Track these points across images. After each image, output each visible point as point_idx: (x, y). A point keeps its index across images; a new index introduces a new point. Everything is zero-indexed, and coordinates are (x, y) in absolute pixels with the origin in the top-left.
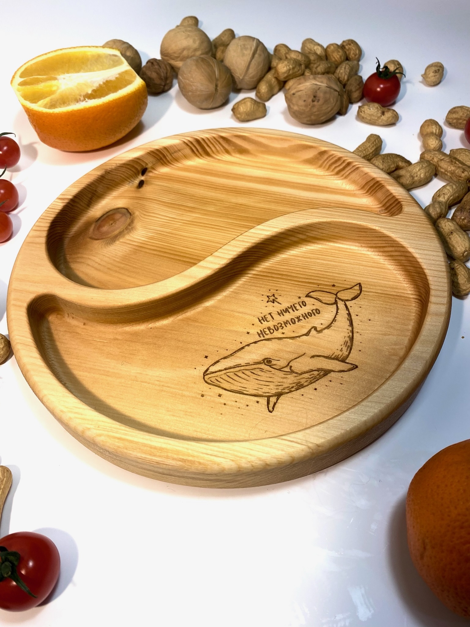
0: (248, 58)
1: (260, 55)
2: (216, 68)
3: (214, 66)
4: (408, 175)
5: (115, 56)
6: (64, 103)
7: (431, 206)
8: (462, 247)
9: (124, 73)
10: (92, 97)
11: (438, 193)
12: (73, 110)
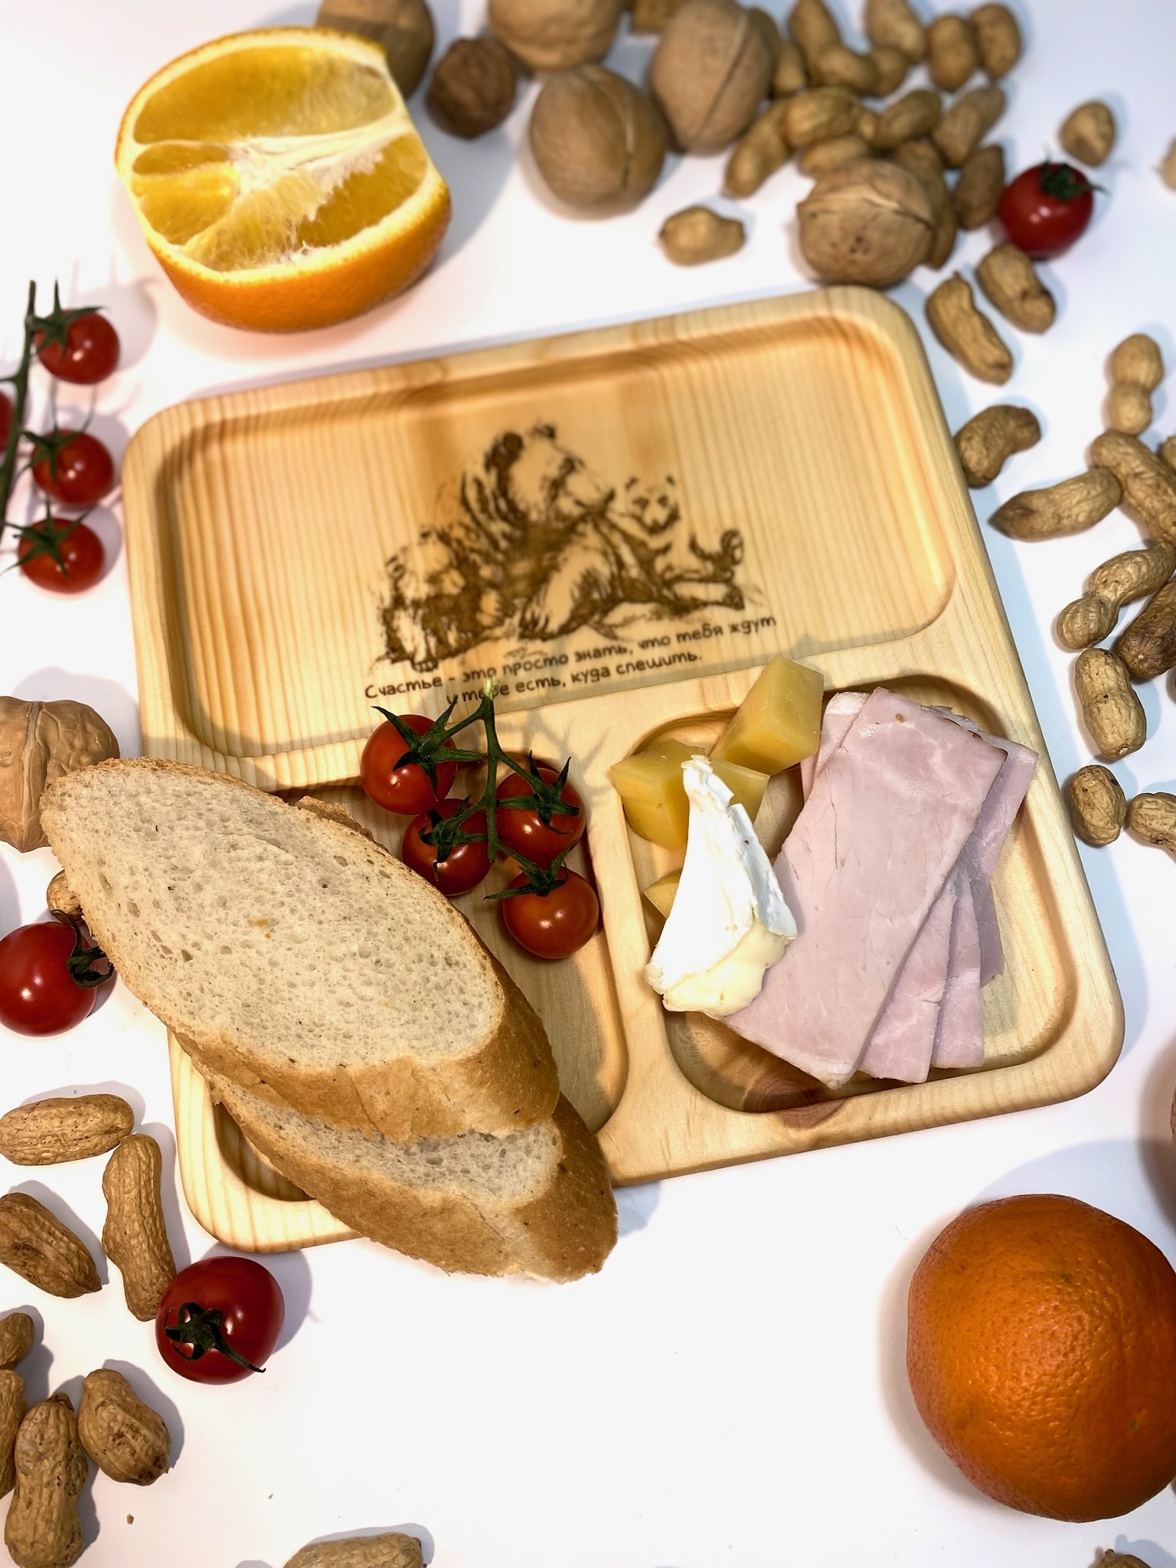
1: (749, 71)
2: (629, 126)
3: (623, 118)
4: (1049, 511)
5: (372, 72)
6: (251, 252)
7: (1081, 610)
8: (1120, 736)
9: (395, 148)
10: (317, 238)
11: (1104, 574)
12: (273, 279)
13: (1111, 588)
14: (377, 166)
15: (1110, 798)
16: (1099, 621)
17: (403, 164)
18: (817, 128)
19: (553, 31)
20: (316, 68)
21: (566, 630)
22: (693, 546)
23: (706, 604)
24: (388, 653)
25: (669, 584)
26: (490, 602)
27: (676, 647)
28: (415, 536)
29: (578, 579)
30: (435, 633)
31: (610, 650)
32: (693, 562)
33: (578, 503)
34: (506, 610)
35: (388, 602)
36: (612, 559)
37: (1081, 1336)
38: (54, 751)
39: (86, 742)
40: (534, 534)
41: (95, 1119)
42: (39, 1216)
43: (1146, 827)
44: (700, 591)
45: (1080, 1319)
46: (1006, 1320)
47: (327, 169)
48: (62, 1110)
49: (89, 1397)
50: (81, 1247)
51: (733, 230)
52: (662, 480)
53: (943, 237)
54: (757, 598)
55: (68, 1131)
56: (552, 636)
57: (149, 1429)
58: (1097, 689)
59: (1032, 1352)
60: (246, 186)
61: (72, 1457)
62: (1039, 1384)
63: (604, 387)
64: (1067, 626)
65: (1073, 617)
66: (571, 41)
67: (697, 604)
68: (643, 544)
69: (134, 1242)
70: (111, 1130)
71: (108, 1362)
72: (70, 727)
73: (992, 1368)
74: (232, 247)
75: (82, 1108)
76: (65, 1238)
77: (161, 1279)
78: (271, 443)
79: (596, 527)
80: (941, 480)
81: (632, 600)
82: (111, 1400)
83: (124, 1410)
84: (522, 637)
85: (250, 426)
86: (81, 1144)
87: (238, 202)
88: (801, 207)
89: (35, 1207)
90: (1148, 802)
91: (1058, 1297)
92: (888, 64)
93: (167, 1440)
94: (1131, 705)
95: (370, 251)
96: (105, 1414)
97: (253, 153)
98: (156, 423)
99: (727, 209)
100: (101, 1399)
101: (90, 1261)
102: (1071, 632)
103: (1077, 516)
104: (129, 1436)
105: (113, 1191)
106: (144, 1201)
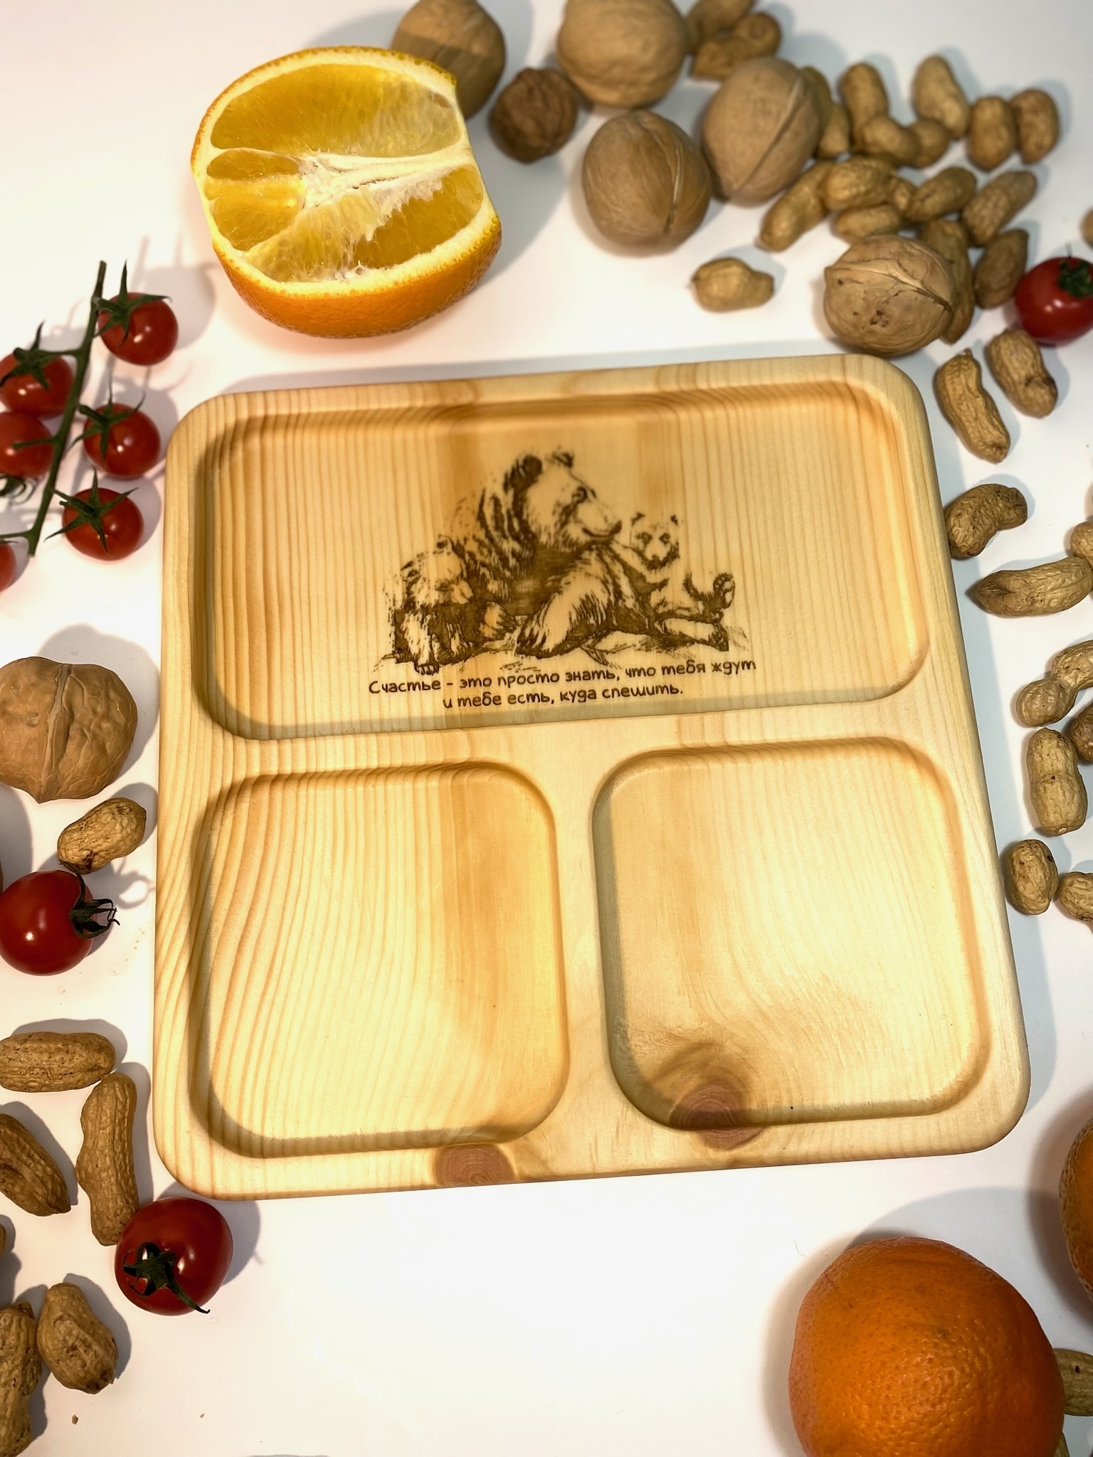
0: (764, 143)
1: (797, 134)
2: (678, 178)
3: (673, 170)
4: (1024, 594)
5: (441, 101)
6: (309, 265)
7: (1041, 691)
8: (1062, 817)
9: (454, 178)
10: (372, 259)
11: (1068, 660)
12: (326, 294)
13: (1072, 674)
14: (435, 193)
15: (1044, 874)
16: (1057, 703)
17: (461, 194)
18: (855, 197)
19: (617, 72)
20: (389, 90)
21: (560, 650)
22: (688, 585)
23: (693, 641)
24: (394, 653)
25: (661, 618)
26: (494, 616)
27: (660, 679)
28: (432, 546)
29: (578, 604)
30: (439, 638)
31: (598, 674)
32: (686, 600)
33: (586, 531)
34: (507, 625)
35: (399, 605)
36: (611, 588)
37: (950, 1390)
38: (77, 716)
39: (108, 709)
40: (541, 555)
41: (80, 1058)
42: (21, 1139)
43: (1074, 904)
44: (689, 629)
45: (951, 1374)
46: (883, 1364)
47: (389, 192)
48: (51, 1045)
49: (49, 1309)
50: (56, 1171)
51: (763, 284)
52: (667, 519)
53: (959, 315)
54: (741, 641)
55: (55, 1066)
56: (547, 655)
57: (100, 1345)
58: (1046, 769)
59: (903, 1398)
60: (311, 200)
61: (29, 1361)
62: (904, 1429)
63: (624, 422)
64: (1026, 705)
65: (1033, 698)
66: (633, 84)
67: (685, 641)
68: (642, 577)
69: (104, 1175)
70: (95, 1068)
71: (70, 1276)
72: (95, 694)
73: (865, 1407)
74: (291, 258)
75: (70, 1046)
76: (43, 1162)
77: (125, 1211)
78: (308, 439)
79: (600, 556)
80: (927, 553)
81: (625, 630)
82: (69, 1315)
83: (79, 1326)
84: (519, 652)
85: (291, 423)
86: (66, 1079)
87: (302, 214)
88: (829, 271)
89: (18, 1130)
90: (1079, 882)
91: (934, 1350)
92: (929, 138)
93: (116, 1355)
94: (1076, 789)
95: (420, 277)
96: (62, 1328)
97: (321, 169)
98: (203, 409)
99: (759, 260)
100: (60, 1313)
101: (63, 1185)
102: (1029, 711)
103: (1050, 601)
104: (81, 1350)
105: (90, 1126)
106: (117, 1137)
